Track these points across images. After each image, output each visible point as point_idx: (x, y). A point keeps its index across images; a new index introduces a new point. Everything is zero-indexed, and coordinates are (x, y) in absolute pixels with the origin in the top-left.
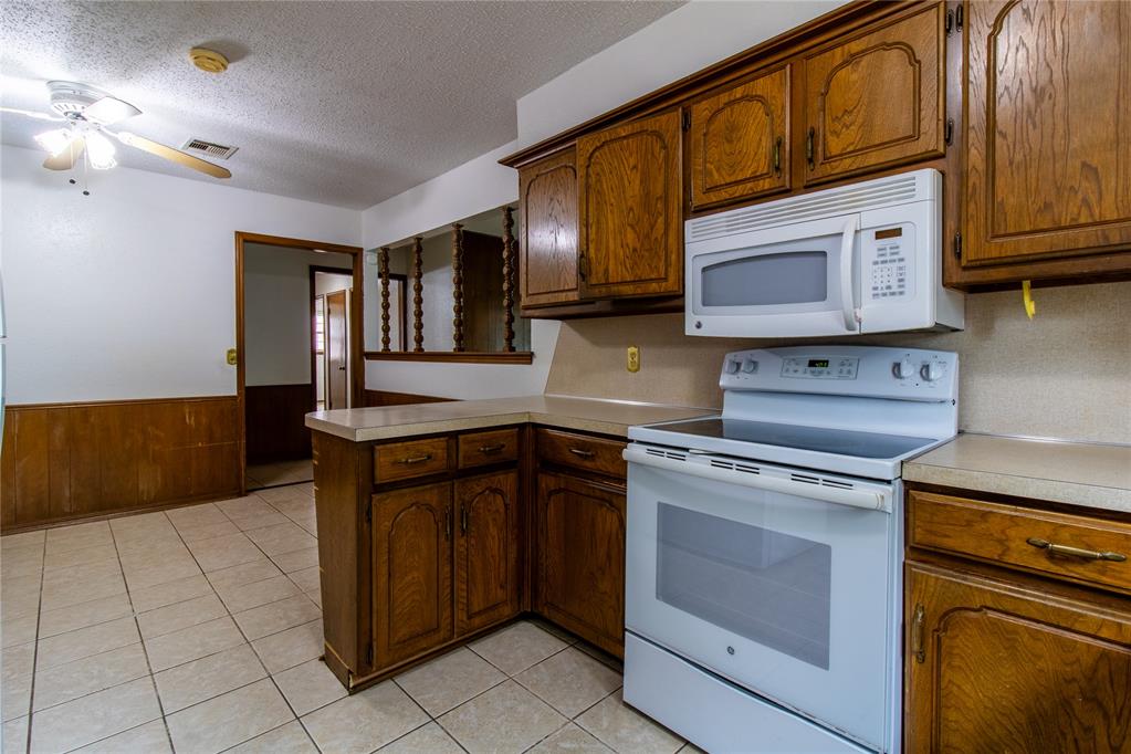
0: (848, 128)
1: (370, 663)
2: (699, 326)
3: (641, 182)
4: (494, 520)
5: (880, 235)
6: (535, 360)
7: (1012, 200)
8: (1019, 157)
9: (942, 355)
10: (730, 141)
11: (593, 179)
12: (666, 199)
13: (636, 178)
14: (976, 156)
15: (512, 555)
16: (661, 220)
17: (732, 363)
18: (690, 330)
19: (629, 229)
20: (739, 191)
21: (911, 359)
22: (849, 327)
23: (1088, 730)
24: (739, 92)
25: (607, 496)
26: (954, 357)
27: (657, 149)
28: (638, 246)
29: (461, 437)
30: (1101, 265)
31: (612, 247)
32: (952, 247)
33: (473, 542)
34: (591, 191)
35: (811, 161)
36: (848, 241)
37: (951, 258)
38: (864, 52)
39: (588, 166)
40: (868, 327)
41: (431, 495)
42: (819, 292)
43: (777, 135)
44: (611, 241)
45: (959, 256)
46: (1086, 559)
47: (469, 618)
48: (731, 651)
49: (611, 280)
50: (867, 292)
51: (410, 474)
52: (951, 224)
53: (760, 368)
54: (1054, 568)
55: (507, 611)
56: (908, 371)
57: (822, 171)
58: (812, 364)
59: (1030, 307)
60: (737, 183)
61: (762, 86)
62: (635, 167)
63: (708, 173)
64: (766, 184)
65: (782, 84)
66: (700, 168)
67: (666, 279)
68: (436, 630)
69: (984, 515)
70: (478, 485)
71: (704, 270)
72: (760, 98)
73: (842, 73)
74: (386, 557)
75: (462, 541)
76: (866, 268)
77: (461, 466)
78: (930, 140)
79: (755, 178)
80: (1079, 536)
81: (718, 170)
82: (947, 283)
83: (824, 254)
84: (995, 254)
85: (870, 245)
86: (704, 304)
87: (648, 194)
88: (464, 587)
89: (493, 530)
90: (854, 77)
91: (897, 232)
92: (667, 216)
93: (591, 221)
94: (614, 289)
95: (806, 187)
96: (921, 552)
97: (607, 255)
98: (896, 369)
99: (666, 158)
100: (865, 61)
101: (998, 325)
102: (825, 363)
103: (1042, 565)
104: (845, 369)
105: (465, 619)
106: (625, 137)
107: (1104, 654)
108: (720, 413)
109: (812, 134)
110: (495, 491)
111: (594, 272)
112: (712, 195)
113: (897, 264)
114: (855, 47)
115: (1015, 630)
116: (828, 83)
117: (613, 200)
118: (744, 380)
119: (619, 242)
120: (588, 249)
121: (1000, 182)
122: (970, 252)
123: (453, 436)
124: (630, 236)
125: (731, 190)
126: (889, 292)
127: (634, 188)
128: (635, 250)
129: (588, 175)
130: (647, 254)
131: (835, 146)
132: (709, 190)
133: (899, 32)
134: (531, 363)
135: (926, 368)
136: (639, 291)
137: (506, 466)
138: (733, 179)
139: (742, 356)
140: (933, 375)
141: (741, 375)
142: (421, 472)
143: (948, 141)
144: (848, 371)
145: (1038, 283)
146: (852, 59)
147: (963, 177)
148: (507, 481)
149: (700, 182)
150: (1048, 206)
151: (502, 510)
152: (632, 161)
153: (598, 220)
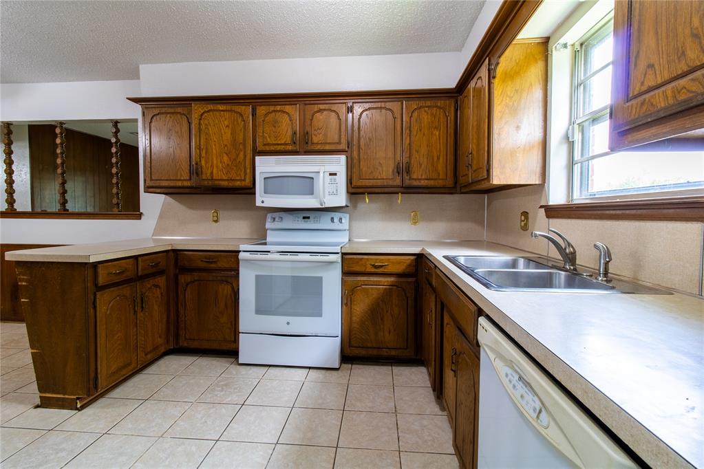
0: (319, 134)
1: (96, 388)
2: (263, 202)
3: (231, 134)
4: (156, 302)
5: (331, 174)
6: (143, 217)
7: (364, 169)
8: (365, 157)
9: (345, 215)
10: (275, 127)
11: (203, 127)
12: (244, 143)
13: (229, 131)
14: (355, 154)
15: (165, 320)
16: (242, 153)
17: (272, 218)
18: (258, 204)
19: (225, 155)
20: (279, 148)
21: (336, 216)
22: (321, 205)
23: (382, 309)
24: (278, 108)
25: (224, 278)
26: (348, 215)
27: (239, 121)
28: (230, 163)
29: (140, 259)
30: (383, 190)
31: (215, 162)
32: (350, 181)
33: (147, 314)
34: (202, 132)
35: (307, 143)
36: (321, 174)
37: (349, 185)
38: (325, 110)
39: (200, 119)
40: (327, 205)
41: (126, 290)
42: (310, 191)
43: (294, 129)
44: (214, 159)
45: (351, 184)
46: (382, 266)
47: (146, 355)
48: (288, 323)
49: (214, 178)
50: (327, 193)
51: (117, 279)
52: (349, 174)
53: (284, 220)
54: (376, 270)
55: (163, 350)
56: (336, 220)
57: (310, 147)
58: (304, 218)
59: (367, 200)
60: (278, 144)
61: (288, 108)
62: (228, 126)
63: (264, 137)
64: (290, 148)
65: (296, 110)
66: (261, 134)
67: (244, 180)
68: (129, 364)
69: (361, 259)
70: (148, 284)
71: (265, 178)
72: (287, 113)
73: (317, 114)
74: (105, 326)
75: (142, 314)
76: (327, 185)
77: (140, 274)
78: (344, 146)
79: (285, 144)
80: (381, 261)
81: (269, 137)
82: (348, 192)
83: (312, 178)
84: (360, 184)
85: (328, 178)
86: (265, 193)
87: (235, 140)
88: (143, 339)
89: (156, 307)
90: (321, 117)
91: (335, 174)
92: (245, 152)
93: (202, 147)
94: (216, 182)
95: (305, 152)
96: (346, 273)
97: (212, 166)
98: (332, 219)
99: (245, 125)
100: (325, 113)
101: (358, 205)
102: (309, 218)
103: (374, 270)
104: (316, 219)
105: (144, 356)
106: (222, 111)
107: (385, 289)
108: (266, 239)
109: (307, 133)
110: (157, 286)
111: (204, 173)
112: (267, 147)
113: (335, 185)
114: (322, 107)
115: (368, 289)
116: (313, 116)
117: (215, 139)
118: (277, 225)
119: (219, 160)
120: (200, 161)
121: (361, 163)
122: (354, 184)
123: (136, 257)
124: (226, 159)
125: (276, 147)
126: (333, 194)
127: (227, 136)
128: (228, 165)
129: (200, 124)
130: (235, 168)
131: (315, 140)
132: (265, 145)
133: (335, 107)
134: (140, 219)
135: (341, 219)
136: (230, 184)
137: (161, 273)
138: (276, 142)
139: (276, 215)
140: (343, 221)
141: (276, 223)
142: (122, 278)
143: (348, 147)
144: (317, 220)
145: (369, 193)
146: (320, 111)
147: (352, 159)
148: (161, 280)
149: (261, 140)
150: (372, 173)
151: (160, 296)
152: (226, 123)
153: (207, 148)
